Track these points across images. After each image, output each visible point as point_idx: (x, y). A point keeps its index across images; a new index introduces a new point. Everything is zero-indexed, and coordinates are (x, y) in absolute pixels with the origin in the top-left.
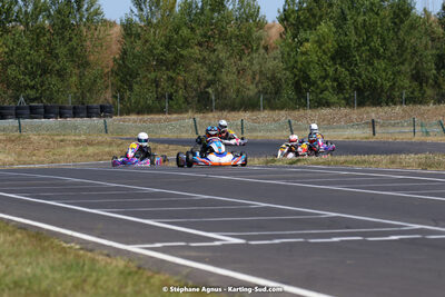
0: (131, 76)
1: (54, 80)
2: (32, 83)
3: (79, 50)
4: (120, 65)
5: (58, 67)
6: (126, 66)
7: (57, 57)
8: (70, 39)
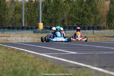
0: (112, 17)
1: (86, 18)
2: (79, 20)
3: (95, 9)
4: (109, 14)
5: (87, 14)
6: (110, 14)
7: (87, 11)
8: (92, 5)
